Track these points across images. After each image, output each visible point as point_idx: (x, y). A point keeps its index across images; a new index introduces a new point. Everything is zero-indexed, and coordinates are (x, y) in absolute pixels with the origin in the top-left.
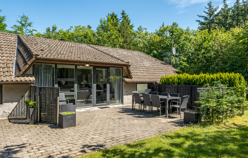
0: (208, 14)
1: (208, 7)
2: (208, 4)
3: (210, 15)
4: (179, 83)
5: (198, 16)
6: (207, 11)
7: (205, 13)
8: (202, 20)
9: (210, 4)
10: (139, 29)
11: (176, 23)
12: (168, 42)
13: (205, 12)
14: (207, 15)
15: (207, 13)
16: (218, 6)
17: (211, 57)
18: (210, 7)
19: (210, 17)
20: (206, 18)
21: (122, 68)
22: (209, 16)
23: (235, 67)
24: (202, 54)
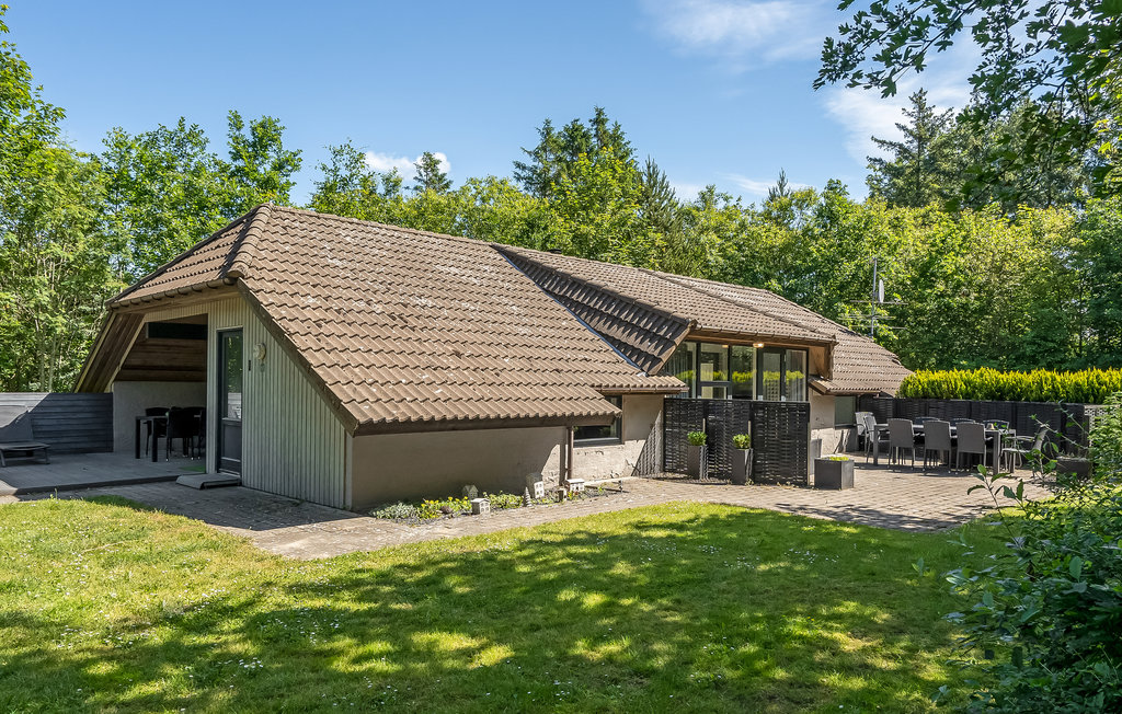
0: (915, 137)
1: (911, 107)
2: (912, 99)
3: (921, 140)
4: (967, 396)
5: (876, 140)
6: (911, 127)
7: (903, 133)
8: (890, 157)
9: (921, 98)
10: (703, 196)
11: (838, 182)
12: (818, 251)
13: (903, 128)
14: (911, 139)
15: (911, 133)
16: (950, 110)
17: (964, 307)
18: (921, 109)
19: (921, 147)
20: (906, 150)
21: (807, 350)
22: (916, 144)
23: (1051, 345)
24: (938, 297)
